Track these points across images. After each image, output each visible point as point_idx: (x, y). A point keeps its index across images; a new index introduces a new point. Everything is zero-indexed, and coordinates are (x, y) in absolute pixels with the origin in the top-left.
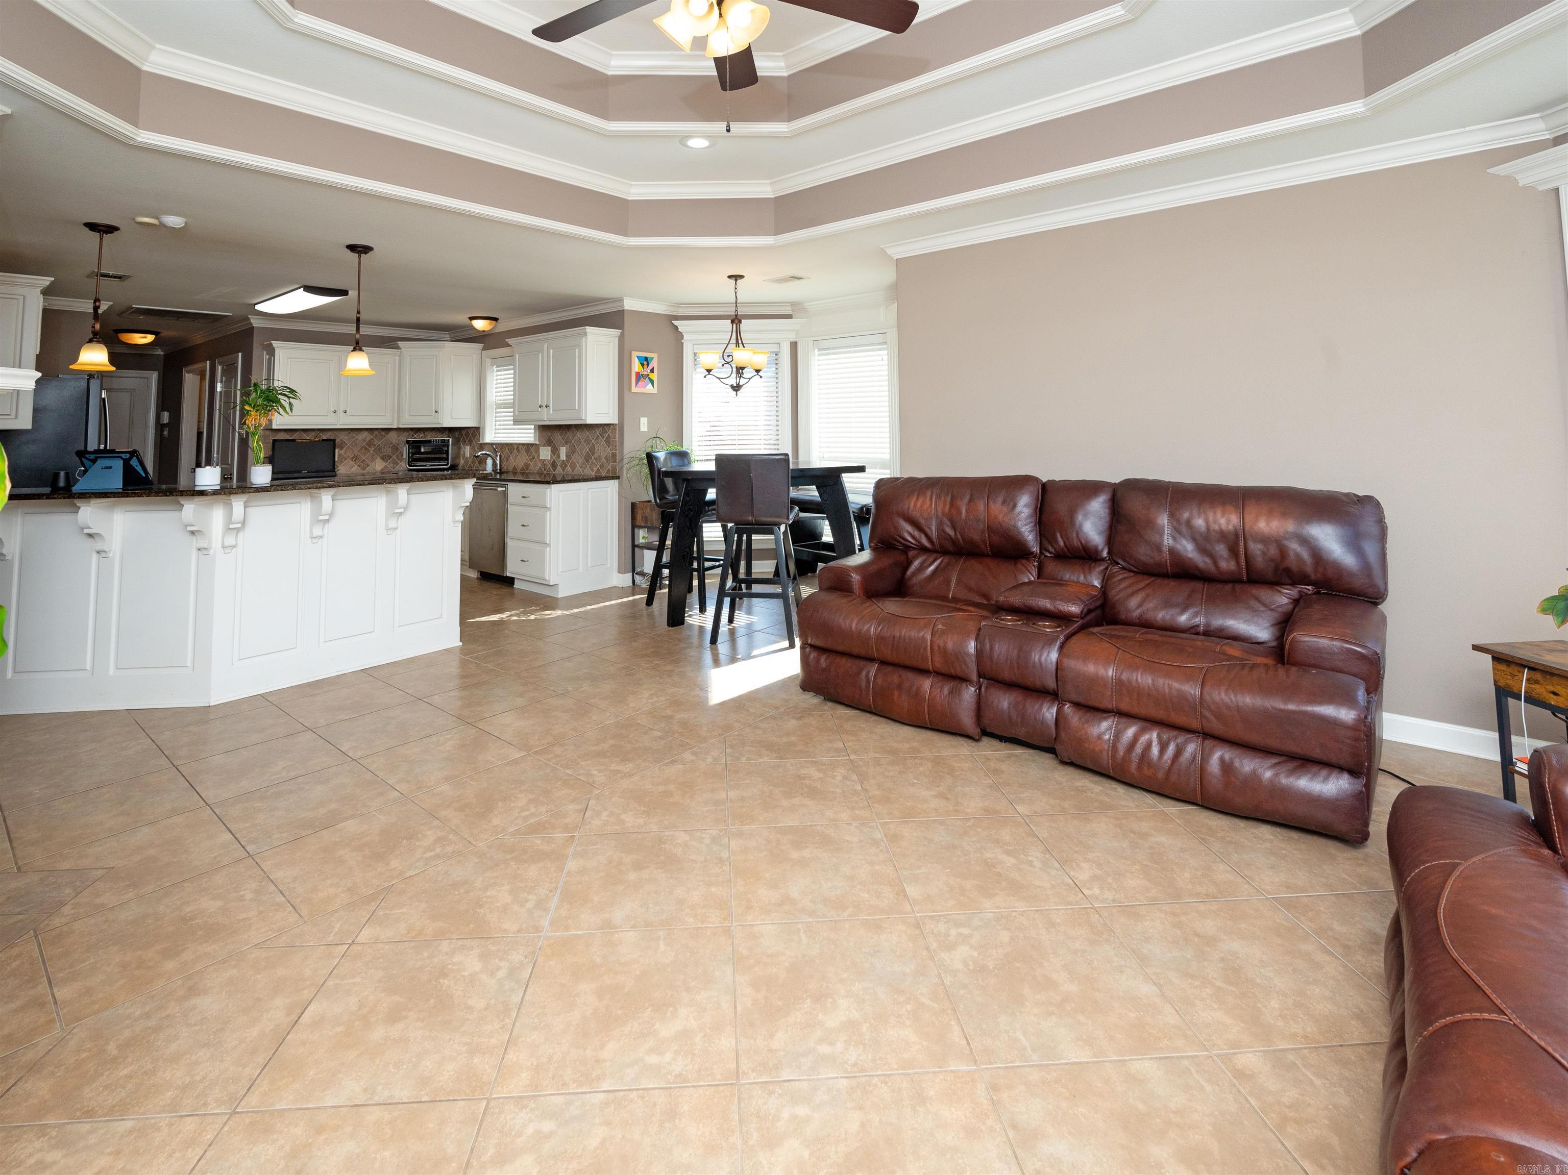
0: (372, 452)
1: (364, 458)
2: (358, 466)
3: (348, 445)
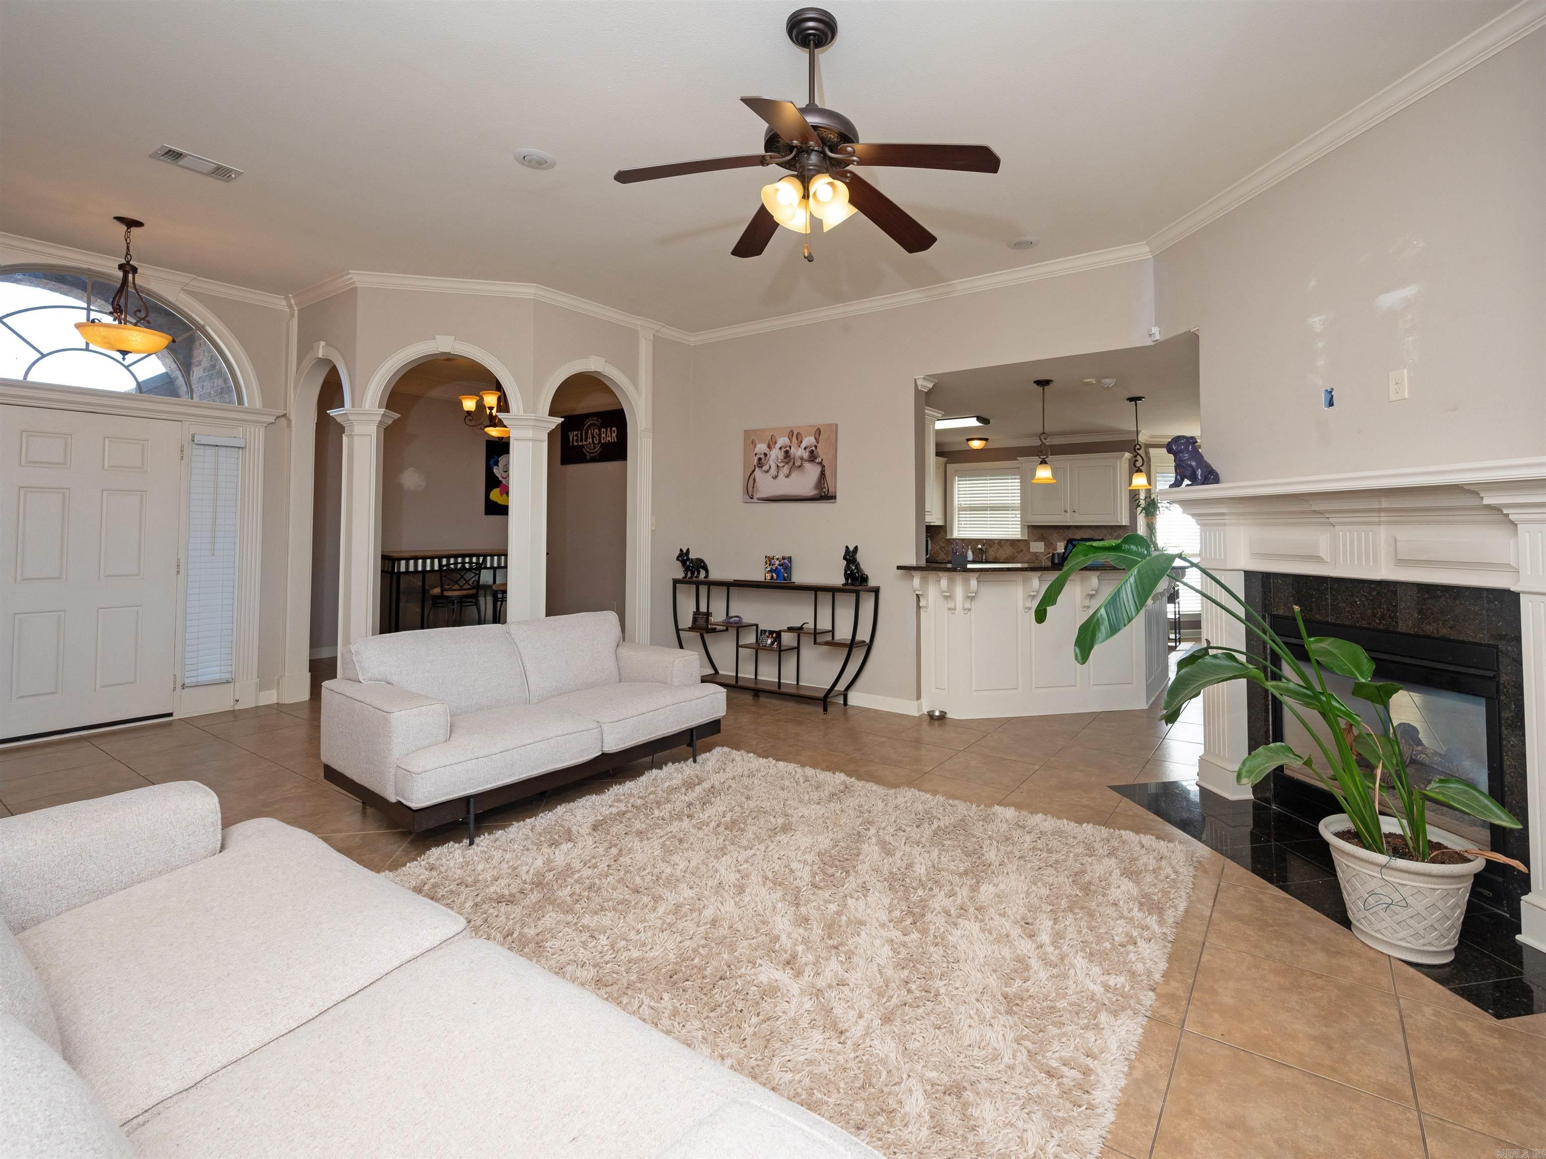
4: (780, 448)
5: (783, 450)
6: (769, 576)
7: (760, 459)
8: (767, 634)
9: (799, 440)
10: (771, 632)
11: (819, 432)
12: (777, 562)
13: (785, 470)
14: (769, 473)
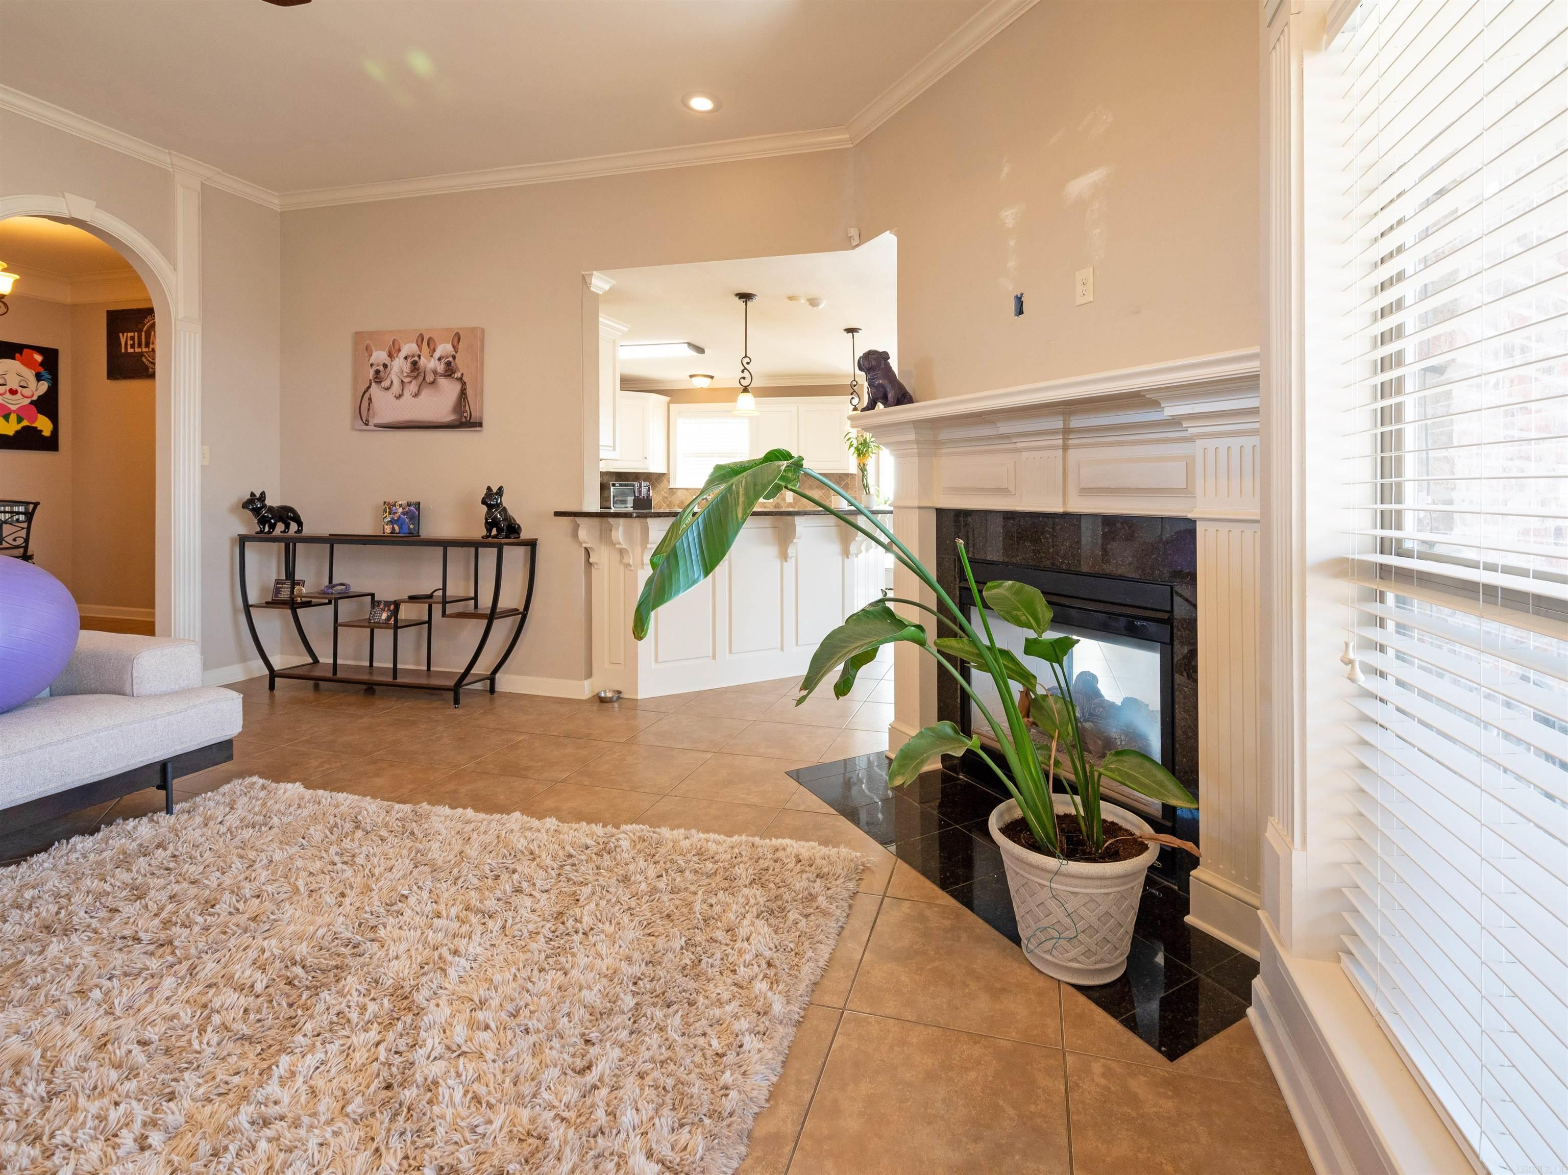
4: (406, 358)
5: (409, 360)
6: (388, 529)
7: (377, 372)
8: (382, 606)
9: (432, 347)
10: (388, 604)
11: (458, 337)
12: (401, 510)
13: (413, 387)
14: (390, 391)
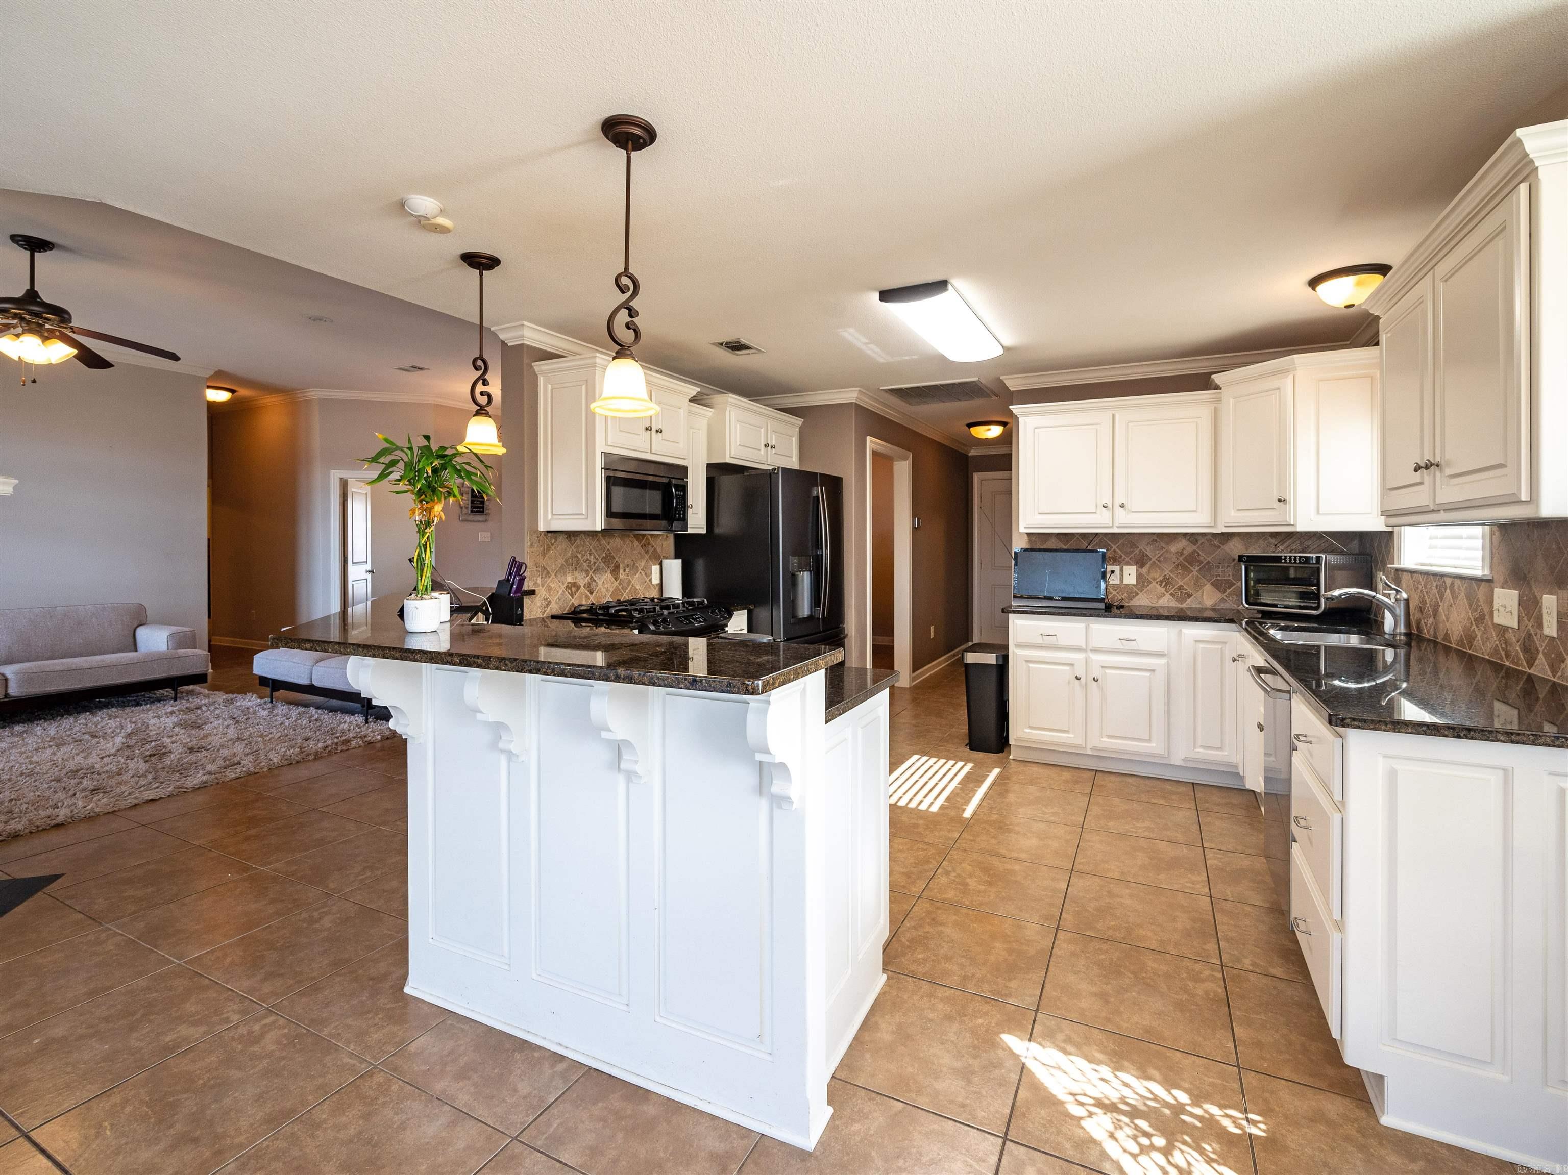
0: (1195, 573)
1: (1180, 583)
2: (1171, 594)
3: (1153, 559)
